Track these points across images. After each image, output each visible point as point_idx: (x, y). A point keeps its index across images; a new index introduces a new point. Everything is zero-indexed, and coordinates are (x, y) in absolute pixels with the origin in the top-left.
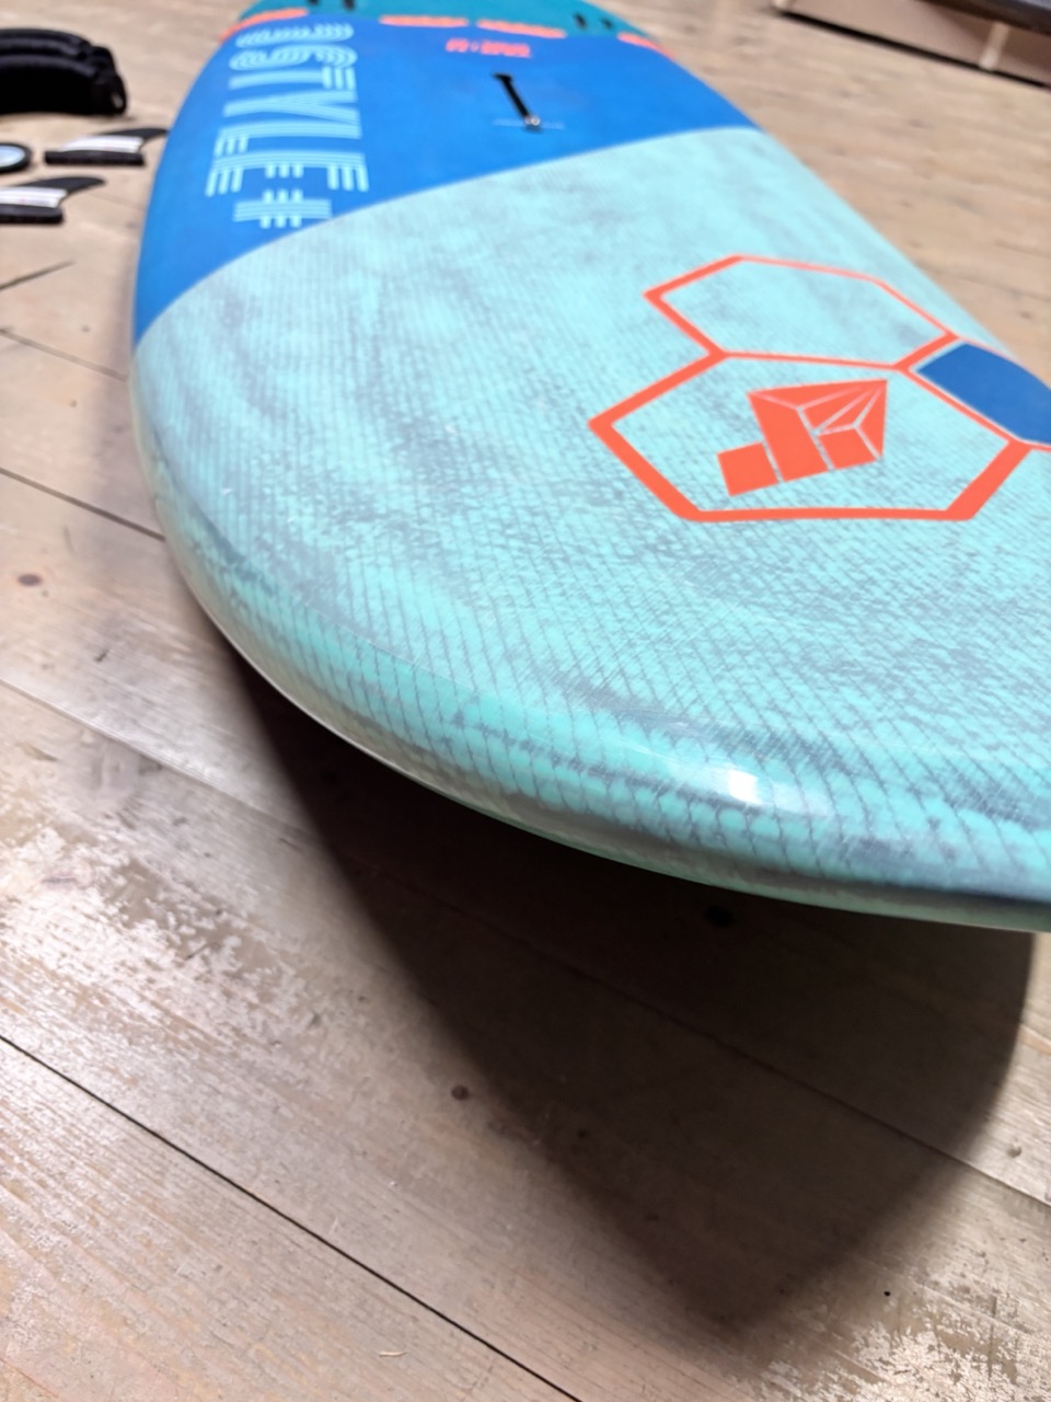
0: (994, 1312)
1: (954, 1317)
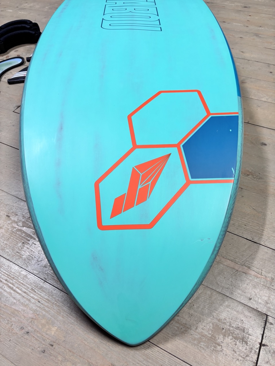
0: (244, 332)
1: (236, 333)
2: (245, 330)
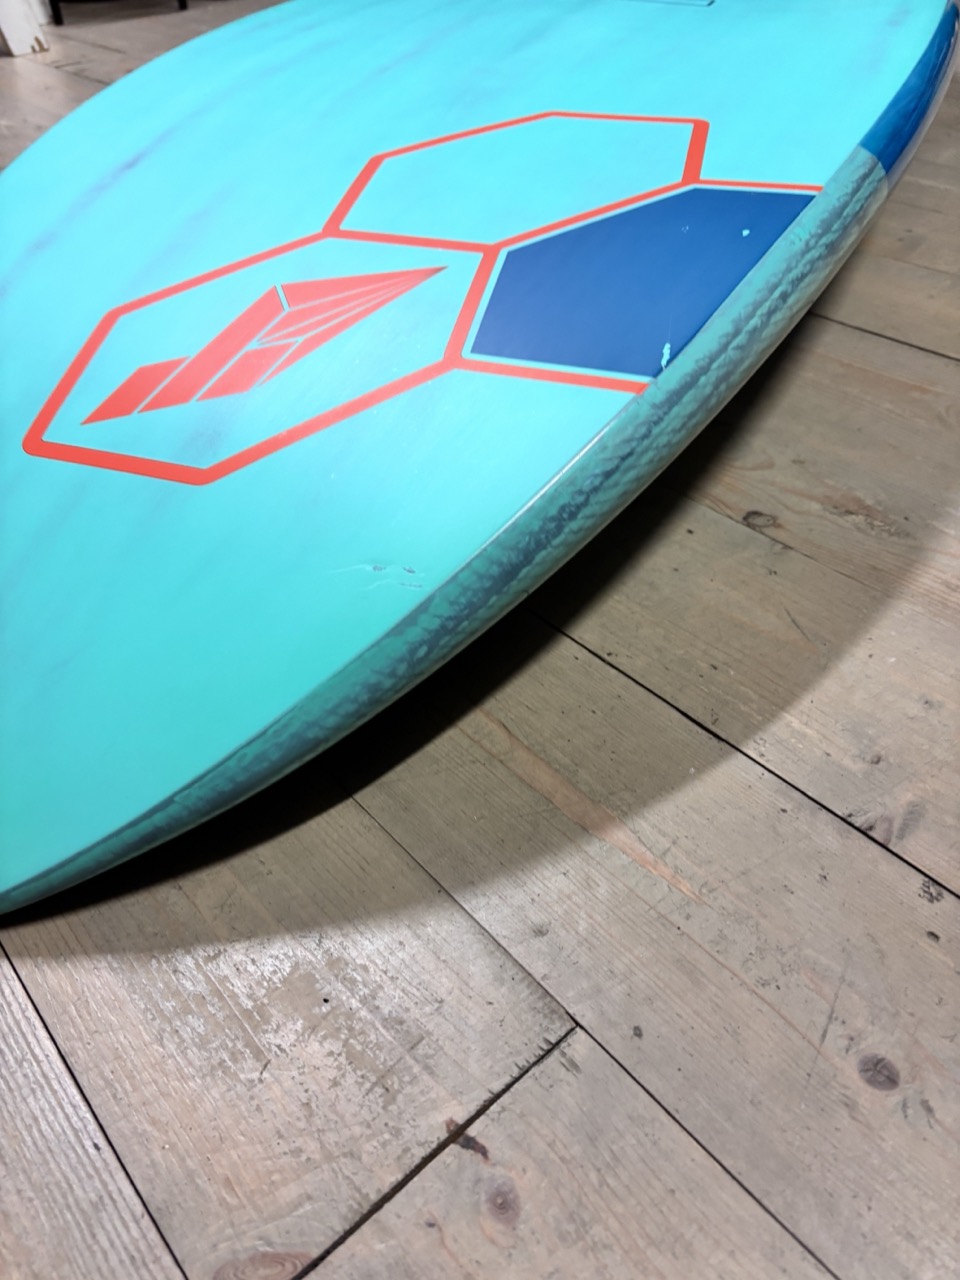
0: (413, 1048)
1: (373, 1037)
2: (424, 1042)
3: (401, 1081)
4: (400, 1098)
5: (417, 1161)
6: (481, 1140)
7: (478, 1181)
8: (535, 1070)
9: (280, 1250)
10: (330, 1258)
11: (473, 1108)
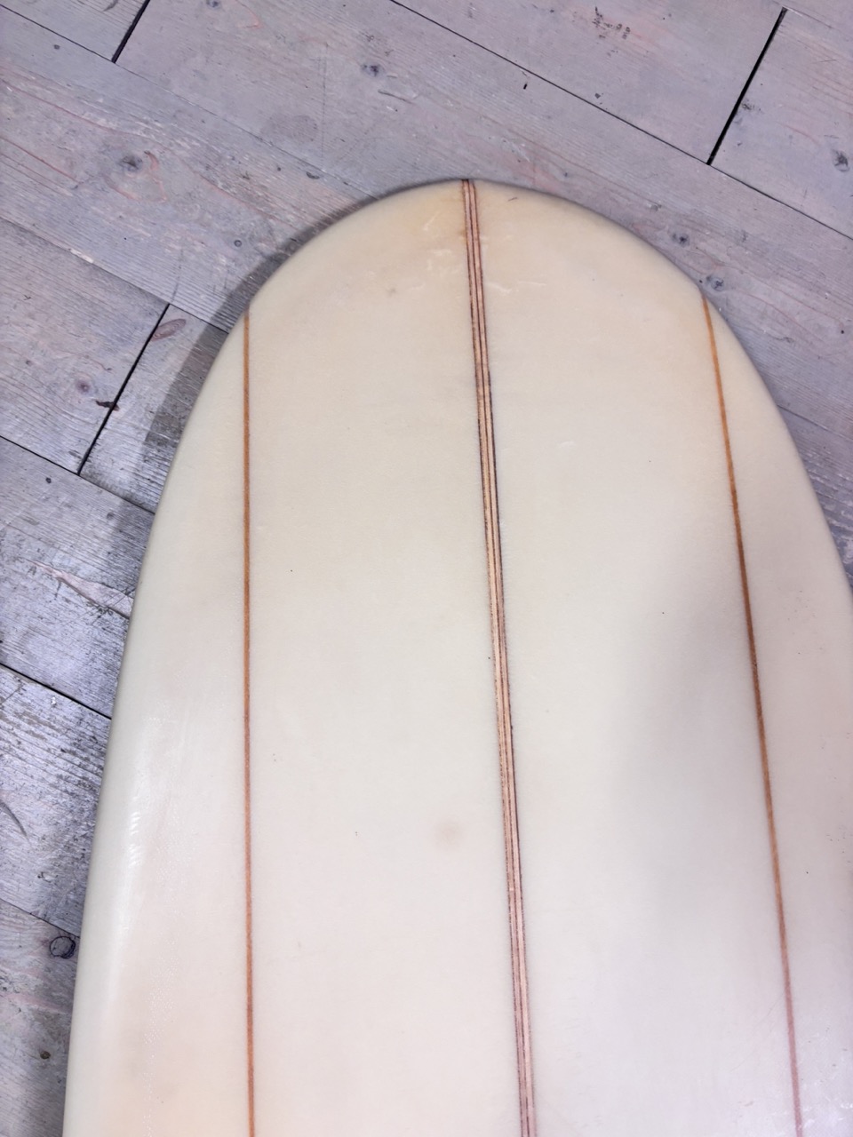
3: (147, 418)
4: (144, 411)
5: (125, 390)
6: (103, 407)
7: (97, 392)
8: (89, 446)
9: (164, 339)
10: (143, 344)
11: (111, 418)
